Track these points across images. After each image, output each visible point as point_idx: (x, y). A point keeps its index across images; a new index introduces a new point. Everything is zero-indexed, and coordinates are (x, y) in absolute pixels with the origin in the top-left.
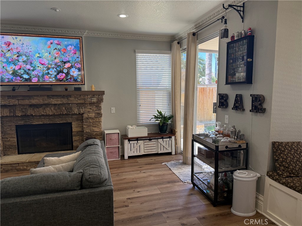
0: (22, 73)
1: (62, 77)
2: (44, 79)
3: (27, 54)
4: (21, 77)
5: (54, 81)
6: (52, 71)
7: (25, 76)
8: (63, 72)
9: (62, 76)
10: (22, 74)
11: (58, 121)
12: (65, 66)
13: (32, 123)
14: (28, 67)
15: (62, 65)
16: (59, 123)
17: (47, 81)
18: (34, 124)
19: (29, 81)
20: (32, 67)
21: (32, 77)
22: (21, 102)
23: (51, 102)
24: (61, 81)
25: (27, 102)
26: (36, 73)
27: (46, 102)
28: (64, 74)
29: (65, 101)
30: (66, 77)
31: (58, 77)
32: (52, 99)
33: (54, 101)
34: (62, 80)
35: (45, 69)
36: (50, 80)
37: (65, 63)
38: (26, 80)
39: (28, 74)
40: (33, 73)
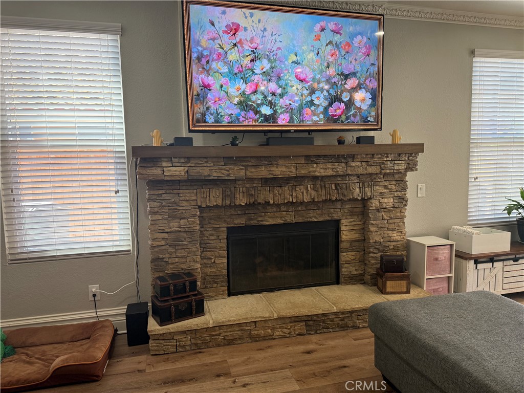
0: (259, 102)
1: (339, 112)
2: (302, 117)
3: (272, 54)
4: (257, 112)
5: (322, 122)
6: (318, 98)
7: (266, 110)
8: (341, 101)
9: (338, 109)
10: (259, 105)
11: (315, 216)
12: (346, 86)
13: (262, 221)
14: (273, 86)
15: (340, 83)
16: (316, 220)
17: (308, 123)
18: (267, 223)
19: (272, 121)
20: (280, 87)
21: (279, 111)
22: (253, 173)
23: (314, 172)
24: (335, 121)
25: (263, 172)
26: (288, 102)
27: (303, 172)
28: (343, 105)
29: (340, 168)
30: (346, 112)
31: (331, 111)
32: (315, 165)
33: (319, 170)
34: (338, 119)
35: (306, 92)
36: (315, 118)
37: (346, 77)
38: (267, 119)
39: (271, 105)
40: (282, 102)
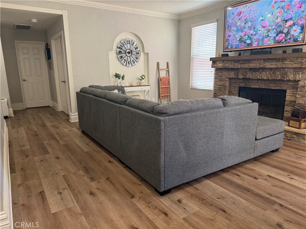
0: (246, 39)
1: (281, 38)
2: (263, 43)
3: (252, 19)
4: (245, 43)
5: (272, 44)
6: (271, 33)
7: (248, 42)
8: (283, 33)
10: (246, 40)
11: (273, 87)
12: (286, 25)
14: (252, 32)
15: (283, 25)
17: (266, 45)
18: (252, 87)
19: (250, 46)
20: (255, 31)
21: (253, 41)
22: (243, 66)
23: (266, 66)
24: (279, 43)
25: (246, 66)
26: (257, 37)
27: (262, 66)
28: (284, 35)
29: (279, 65)
30: (285, 38)
31: (277, 38)
32: (267, 63)
33: (268, 65)
34: (281, 42)
35: (265, 32)
36: (270, 43)
37: (286, 21)
38: (248, 45)
39: (250, 39)
40: (255, 37)
